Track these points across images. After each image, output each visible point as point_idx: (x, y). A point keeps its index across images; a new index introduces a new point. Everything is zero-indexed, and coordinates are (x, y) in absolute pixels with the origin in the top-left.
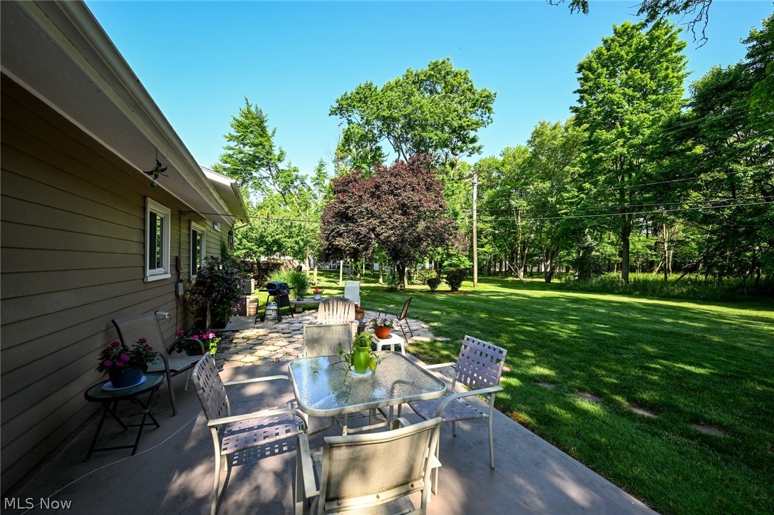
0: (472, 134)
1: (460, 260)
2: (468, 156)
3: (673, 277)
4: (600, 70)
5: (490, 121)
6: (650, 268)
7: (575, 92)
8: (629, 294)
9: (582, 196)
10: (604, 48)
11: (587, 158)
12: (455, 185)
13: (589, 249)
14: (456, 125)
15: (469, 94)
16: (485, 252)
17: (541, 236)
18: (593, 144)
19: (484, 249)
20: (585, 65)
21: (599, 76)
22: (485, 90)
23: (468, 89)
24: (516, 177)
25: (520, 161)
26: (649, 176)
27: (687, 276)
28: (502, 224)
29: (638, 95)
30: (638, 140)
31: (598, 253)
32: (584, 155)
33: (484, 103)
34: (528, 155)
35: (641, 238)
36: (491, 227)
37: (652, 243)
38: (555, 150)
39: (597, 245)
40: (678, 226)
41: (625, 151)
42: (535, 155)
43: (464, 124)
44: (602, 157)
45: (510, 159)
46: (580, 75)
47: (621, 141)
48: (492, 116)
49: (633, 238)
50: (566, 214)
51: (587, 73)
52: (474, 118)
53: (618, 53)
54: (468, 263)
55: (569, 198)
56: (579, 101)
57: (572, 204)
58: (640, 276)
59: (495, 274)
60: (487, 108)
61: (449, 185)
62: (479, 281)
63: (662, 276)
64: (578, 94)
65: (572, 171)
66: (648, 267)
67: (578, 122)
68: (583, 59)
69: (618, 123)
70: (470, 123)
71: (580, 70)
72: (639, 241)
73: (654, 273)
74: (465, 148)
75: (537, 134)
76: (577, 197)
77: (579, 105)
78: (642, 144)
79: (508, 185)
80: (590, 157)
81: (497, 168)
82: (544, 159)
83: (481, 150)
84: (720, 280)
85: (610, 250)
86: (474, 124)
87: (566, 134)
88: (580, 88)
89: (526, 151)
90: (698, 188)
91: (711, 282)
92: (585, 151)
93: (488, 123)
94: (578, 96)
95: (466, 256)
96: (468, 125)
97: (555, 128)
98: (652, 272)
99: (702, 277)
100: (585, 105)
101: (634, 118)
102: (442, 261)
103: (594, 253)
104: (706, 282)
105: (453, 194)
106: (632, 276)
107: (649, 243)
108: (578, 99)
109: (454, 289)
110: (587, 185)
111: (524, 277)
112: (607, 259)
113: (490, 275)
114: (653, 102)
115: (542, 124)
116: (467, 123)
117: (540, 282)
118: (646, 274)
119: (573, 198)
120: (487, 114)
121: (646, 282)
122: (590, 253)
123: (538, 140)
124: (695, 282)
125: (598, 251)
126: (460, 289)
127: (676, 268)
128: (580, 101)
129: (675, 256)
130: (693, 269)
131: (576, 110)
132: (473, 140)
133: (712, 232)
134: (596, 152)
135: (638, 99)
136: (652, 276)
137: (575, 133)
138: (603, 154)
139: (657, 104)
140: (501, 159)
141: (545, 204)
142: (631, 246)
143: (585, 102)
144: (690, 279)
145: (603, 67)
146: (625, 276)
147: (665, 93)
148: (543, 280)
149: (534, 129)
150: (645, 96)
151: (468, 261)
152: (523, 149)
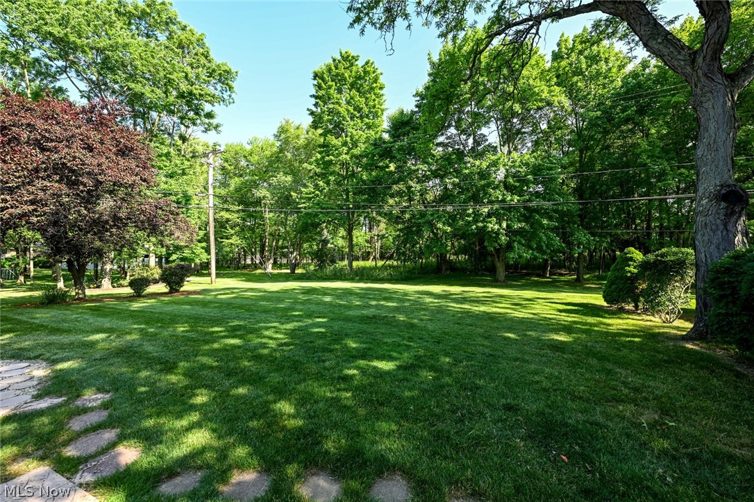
0: (207, 107)
1: (194, 253)
2: (203, 131)
3: (380, 263)
4: (330, 83)
5: (231, 101)
6: (368, 256)
7: (311, 96)
8: (352, 280)
9: (317, 192)
10: (333, 65)
11: (321, 159)
12: (186, 162)
13: (325, 242)
14: (184, 89)
15: (203, 60)
16: (232, 244)
17: (285, 228)
18: (326, 147)
19: (230, 241)
20: (319, 75)
21: (330, 87)
22: (226, 65)
23: (203, 54)
24: (264, 169)
25: (268, 153)
26: (364, 182)
27: (387, 263)
28: (251, 216)
29: (358, 115)
30: (356, 151)
31: (332, 246)
32: (319, 156)
33: (224, 77)
34: (275, 149)
35: (362, 233)
36: (238, 218)
37: (368, 237)
38: (298, 149)
39: (332, 238)
40: (383, 226)
41: (348, 157)
42: (281, 150)
43: (195, 91)
44: (332, 160)
45: (258, 149)
46: (315, 82)
47: (345, 149)
48: (233, 95)
49: (356, 233)
50: (305, 208)
51: (320, 81)
52: (211, 90)
53: (343, 74)
54: (204, 257)
55: (307, 194)
56: (314, 105)
57: (310, 199)
58: (361, 263)
59: (246, 267)
60: (227, 84)
61: (178, 162)
62: (218, 275)
63: (374, 263)
64: (313, 99)
65: (309, 168)
66: (366, 256)
67: (315, 125)
68: (317, 69)
69: (343, 134)
70: (203, 93)
71: (315, 79)
72: (360, 236)
73: (370, 261)
74: (198, 121)
75: (283, 130)
76: (313, 193)
77: (314, 109)
78: (360, 155)
79: (256, 175)
80: (323, 158)
81: (245, 157)
82: (289, 156)
83: (219, 129)
84: (404, 264)
85: (341, 243)
86: (209, 95)
87: (307, 136)
88: (315, 94)
89: (273, 145)
90: (392, 196)
91: (400, 267)
92: (320, 153)
93: (230, 103)
94: (313, 101)
95: (203, 248)
96: (200, 95)
97: (298, 128)
98: (368, 260)
99: (395, 263)
100: (319, 110)
101: (354, 133)
102: (169, 255)
103: (329, 245)
104: (398, 267)
105: (184, 174)
106: (355, 264)
107: (366, 238)
108: (314, 103)
109: (173, 291)
110: (321, 183)
111: (272, 269)
112: (340, 250)
113: (238, 268)
114: (366, 124)
115: (287, 122)
116: (200, 91)
117: (286, 273)
118: (365, 262)
119: (310, 194)
120: (229, 93)
121: (364, 268)
122: (327, 245)
123: (283, 136)
124: (391, 267)
125: (332, 243)
126: (182, 289)
127: (382, 257)
128: (316, 105)
129: (381, 247)
130: (391, 258)
131: (312, 113)
132: (210, 115)
133: (400, 230)
134: (328, 156)
135: (357, 118)
136: (370, 263)
137: (314, 136)
138: (332, 158)
139: (369, 127)
140: (248, 148)
141: (288, 197)
142: (355, 239)
143: (319, 108)
144: (389, 265)
145: (332, 81)
146: (350, 265)
147: (374, 119)
148: (289, 271)
149: (279, 125)
150: (361, 118)
151: (206, 254)
152: (270, 142)
